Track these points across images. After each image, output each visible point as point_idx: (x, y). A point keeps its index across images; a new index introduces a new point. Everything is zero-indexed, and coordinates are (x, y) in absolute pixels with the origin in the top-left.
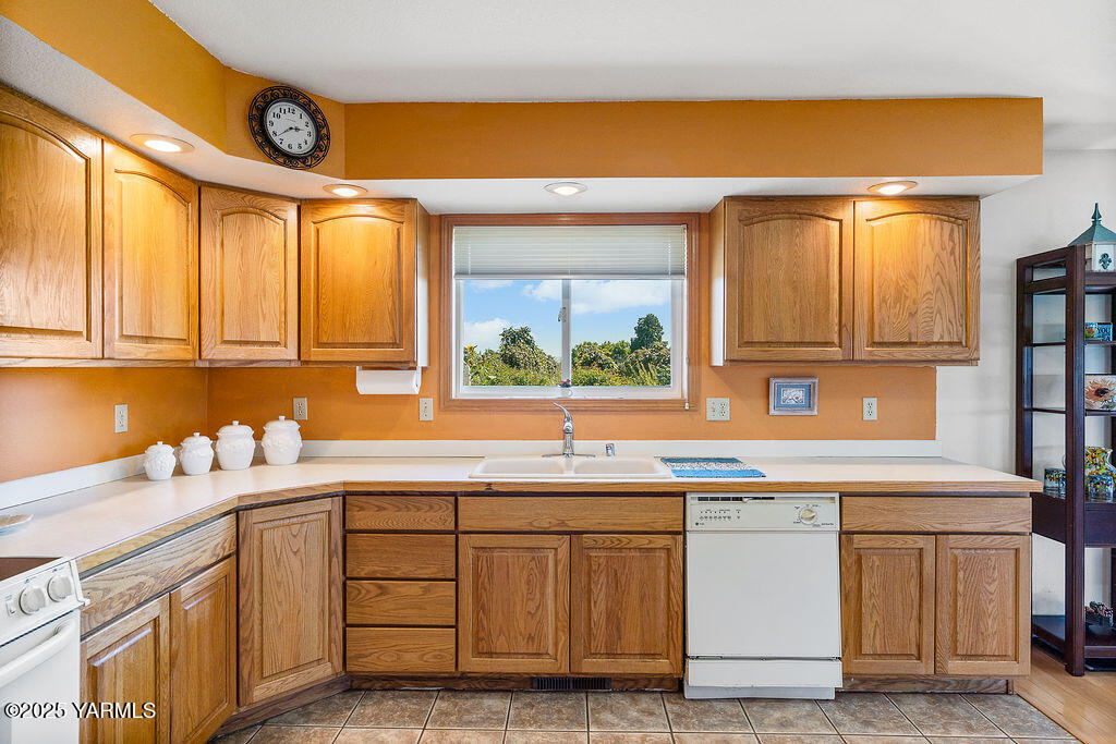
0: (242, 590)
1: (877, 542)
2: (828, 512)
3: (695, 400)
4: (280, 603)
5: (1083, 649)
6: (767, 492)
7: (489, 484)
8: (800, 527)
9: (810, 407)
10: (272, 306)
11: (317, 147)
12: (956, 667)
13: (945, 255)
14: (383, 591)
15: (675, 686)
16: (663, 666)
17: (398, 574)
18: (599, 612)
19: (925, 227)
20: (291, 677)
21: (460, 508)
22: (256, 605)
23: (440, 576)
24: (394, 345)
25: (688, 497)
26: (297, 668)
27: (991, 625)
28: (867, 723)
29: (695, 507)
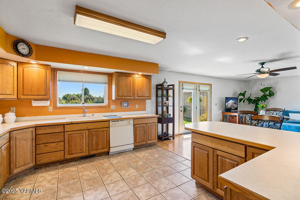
0: (11, 149)
1: (138, 126)
2: (132, 122)
3: (109, 106)
4: (20, 151)
5: (163, 138)
6: (122, 119)
7: (72, 122)
8: (127, 124)
9: (128, 106)
10: (10, 86)
11: (29, 53)
12: (149, 142)
13: (147, 84)
14: (46, 146)
15: (108, 153)
16: (106, 150)
17: (50, 142)
18: (94, 143)
19: (144, 79)
20: (23, 167)
21: (65, 127)
22: (14, 152)
23: (60, 141)
24: (45, 95)
25: (110, 121)
26: (24, 165)
27: (153, 135)
28: (137, 152)
29: (111, 123)
